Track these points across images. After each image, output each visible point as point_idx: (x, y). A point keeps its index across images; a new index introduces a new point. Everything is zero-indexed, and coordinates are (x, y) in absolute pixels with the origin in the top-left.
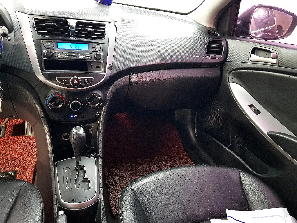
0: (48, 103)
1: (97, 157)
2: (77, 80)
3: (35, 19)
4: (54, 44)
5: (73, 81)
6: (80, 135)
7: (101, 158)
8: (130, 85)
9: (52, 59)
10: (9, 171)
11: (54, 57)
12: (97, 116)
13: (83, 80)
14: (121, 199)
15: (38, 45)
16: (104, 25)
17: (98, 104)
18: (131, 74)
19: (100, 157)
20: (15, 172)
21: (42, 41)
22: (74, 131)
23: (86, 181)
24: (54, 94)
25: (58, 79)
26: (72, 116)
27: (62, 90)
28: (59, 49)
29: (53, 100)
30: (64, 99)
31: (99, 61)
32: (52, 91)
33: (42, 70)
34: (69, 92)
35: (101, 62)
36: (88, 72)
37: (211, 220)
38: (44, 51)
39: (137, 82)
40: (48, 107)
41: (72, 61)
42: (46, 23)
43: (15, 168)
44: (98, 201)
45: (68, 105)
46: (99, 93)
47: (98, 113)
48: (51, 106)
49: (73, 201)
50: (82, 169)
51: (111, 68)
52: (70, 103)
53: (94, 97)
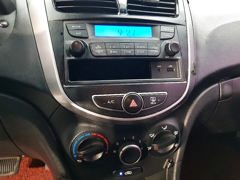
0: (76, 152)
2: (136, 99)
4: (88, 28)
5: (127, 103)
9: (83, 57)
11: (88, 54)
13: (147, 98)
17: (172, 146)
18: (221, 81)
21: (65, 23)
24: (87, 132)
25: (95, 99)
26: (121, 174)
27: (103, 123)
28: (96, 37)
30: (108, 141)
31: (174, 57)
32: (83, 125)
33: (63, 82)
34: (117, 127)
35: (177, 60)
36: (154, 81)
38: (68, 42)
40: (75, 159)
41: (124, 59)
45: (115, 152)
46: (171, 122)
47: (169, 161)
52: (118, 149)
53: (166, 133)
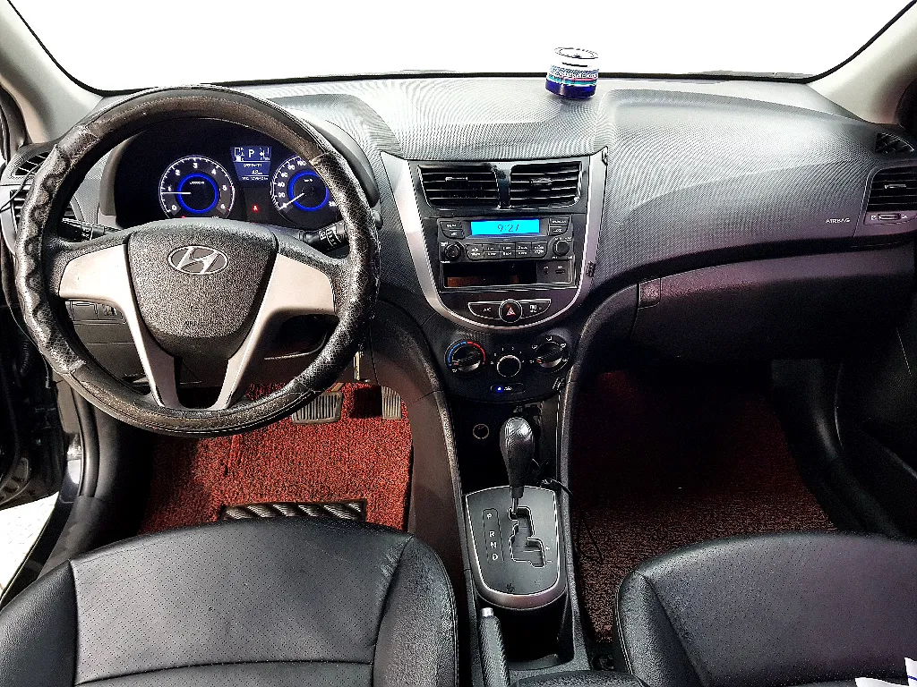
0: (451, 360)
1: (557, 488)
2: (515, 307)
3: (423, 170)
4: (465, 226)
5: (505, 310)
6: (521, 437)
7: (567, 492)
8: (641, 309)
9: (459, 261)
10: (351, 501)
11: (464, 258)
12: (556, 387)
13: (527, 306)
14: (621, 599)
15: (430, 231)
16: (577, 165)
17: (558, 361)
18: (641, 281)
19: (565, 489)
20: (362, 503)
21: (438, 221)
22: (510, 427)
23: (534, 545)
24: (463, 340)
25: (471, 306)
26: (499, 389)
27: (478, 331)
28: (476, 236)
29: (462, 352)
30: (485, 351)
31: (565, 257)
32: (458, 332)
33: (439, 288)
34: (493, 335)
35: (568, 260)
36: (539, 286)
37: (858, 680)
38: (443, 244)
39: (658, 300)
40: (450, 369)
41: (504, 262)
42: (447, 179)
43: (362, 495)
44: (564, 596)
45: (493, 364)
46: (561, 333)
47: (559, 380)
48: (456, 367)
49: (510, 589)
50: (523, 514)
51: (592, 270)
52: (496, 360)
53: (550, 345)
